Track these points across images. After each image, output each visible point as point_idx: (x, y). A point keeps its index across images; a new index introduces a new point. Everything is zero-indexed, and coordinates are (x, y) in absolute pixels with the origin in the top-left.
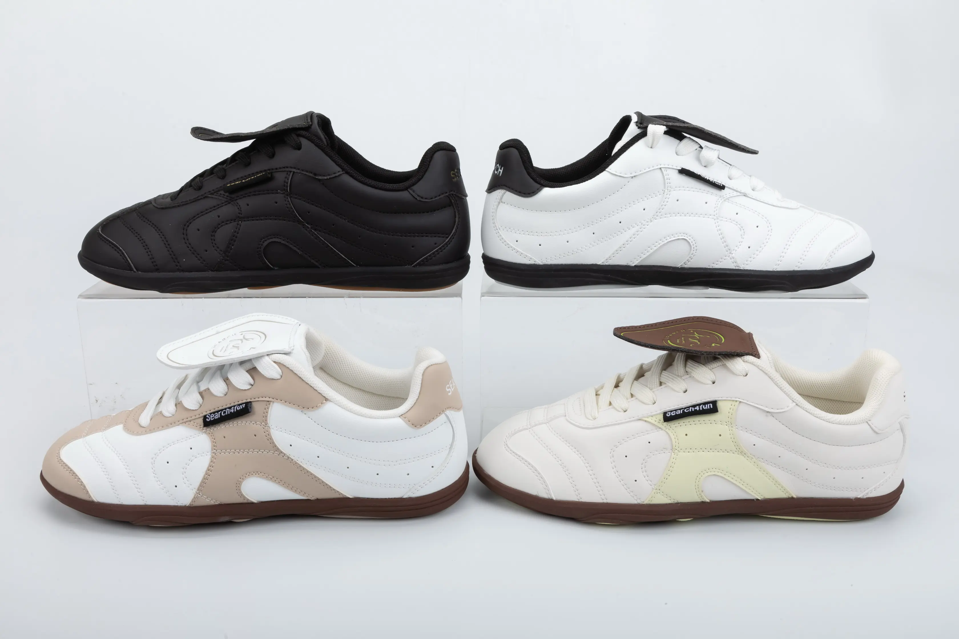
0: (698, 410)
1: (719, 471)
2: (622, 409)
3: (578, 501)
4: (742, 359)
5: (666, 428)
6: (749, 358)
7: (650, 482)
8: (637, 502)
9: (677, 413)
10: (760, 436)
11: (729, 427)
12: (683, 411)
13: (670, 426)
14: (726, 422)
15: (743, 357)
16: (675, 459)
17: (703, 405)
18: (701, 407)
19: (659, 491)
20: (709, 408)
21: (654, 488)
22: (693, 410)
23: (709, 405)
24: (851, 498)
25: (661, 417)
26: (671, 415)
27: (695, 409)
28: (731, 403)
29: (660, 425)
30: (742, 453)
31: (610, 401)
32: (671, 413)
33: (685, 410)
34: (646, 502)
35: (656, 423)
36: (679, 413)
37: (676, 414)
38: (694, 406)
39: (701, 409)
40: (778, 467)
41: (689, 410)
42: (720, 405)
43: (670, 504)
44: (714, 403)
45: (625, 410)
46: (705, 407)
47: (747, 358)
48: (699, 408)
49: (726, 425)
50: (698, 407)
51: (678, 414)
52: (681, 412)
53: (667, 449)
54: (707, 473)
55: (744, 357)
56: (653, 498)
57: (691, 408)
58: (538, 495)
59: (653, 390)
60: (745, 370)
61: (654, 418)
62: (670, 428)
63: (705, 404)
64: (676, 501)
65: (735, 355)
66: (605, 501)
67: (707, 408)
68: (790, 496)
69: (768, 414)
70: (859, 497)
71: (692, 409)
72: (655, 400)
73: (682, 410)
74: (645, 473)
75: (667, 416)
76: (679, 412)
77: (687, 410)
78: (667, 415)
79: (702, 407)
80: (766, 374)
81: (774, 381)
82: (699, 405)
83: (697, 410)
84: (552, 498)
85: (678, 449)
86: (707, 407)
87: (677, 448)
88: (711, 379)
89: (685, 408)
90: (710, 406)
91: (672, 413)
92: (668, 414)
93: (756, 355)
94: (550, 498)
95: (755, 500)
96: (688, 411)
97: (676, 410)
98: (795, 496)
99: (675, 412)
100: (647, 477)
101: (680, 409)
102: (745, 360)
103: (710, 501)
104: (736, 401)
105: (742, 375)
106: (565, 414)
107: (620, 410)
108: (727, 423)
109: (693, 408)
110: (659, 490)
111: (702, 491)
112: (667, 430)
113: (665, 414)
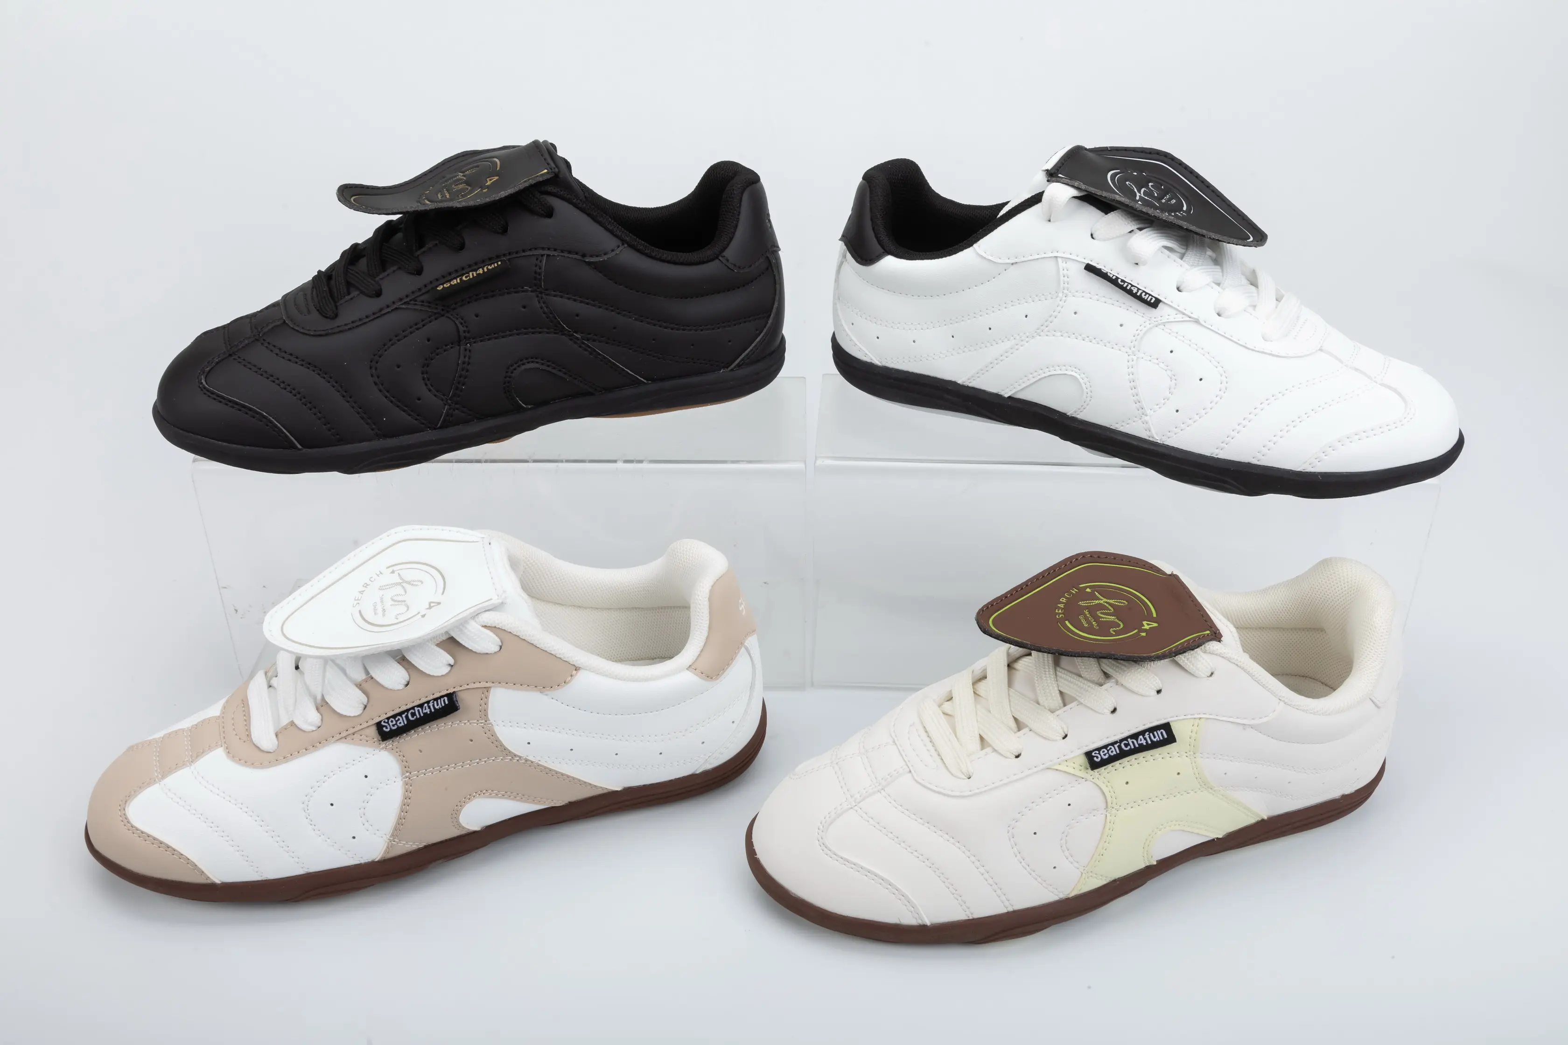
0: (1145, 744)
1: (1176, 823)
2: (1013, 754)
3: (967, 918)
4: (1201, 649)
5: (1092, 777)
7: (1077, 865)
8: (1058, 897)
10: (1233, 759)
11: (1190, 758)
12: (1119, 747)
13: (1099, 773)
14: (1187, 754)
15: (1202, 647)
16: (1112, 822)
17: (1150, 733)
18: (1147, 736)
19: (1091, 874)
20: (1161, 737)
21: (1082, 871)
22: (1137, 745)
23: (1159, 732)
24: (1338, 797)
25: (1083, 760)
26: (1101, 758)
27: (1139, 741)
28: (1192, 722)
29: (1082, 774)
30: (1209, 789)
31: (980, 734)
32: (1099, 753)
33: (1122, 745)
34: (1072, 894)
35: (1076, 772)
37: (1109, 754)
38: (1135, 736)
39: (1149, 741)
40: (1250, 788)
41: (1128, 744)
42: (1175, 728)
43: (1104, 885)
44: (1167, 727)
45: (1017, 754)
46: (1154, 735)
47: (1207, 647)
48: (1145, 739)
49: (1188, 757)
50: (1141, 737)
51: (1112, 754)
52: (1118, 751)
53: (1097, 810)
54: (1160, 830)
55: (1204, 647)
56: (1082, 886)
57: (1130, 740)
58: (898, 921)
59: (1057, 713)
60: (1209, 667)
61: (1070, 763)
62: (1099, 778)
63: (1152, 730)
64: (1114, 879)
66: (1010, 909)
68: (1260, 820)
69: (1248, 728)
70: (1345, 794)
71: (1133, 743)
72: (1066, 730)
74: (1067, 854)
75: (1094, 759)
76: (1113, 751)
77: (1126, 746)
78: (1094, 757)
79: (1149, 737)
80: (1239, 666)
82: (1143, 733)
83: (1142, 743)
84: (924, 924)
85: (1118, 806)
86: (1156, 735)
87: (1114, 804)
88: (1155, 687)
89: (1121, 741)
90: (1162, 733)
91: (1101, 752)
93: (1217, 637)
94: (921, 923)
95: (1216, 840)
96: (1129, 747)
97: (1105, 747)
98: (1265, 818)
99: (1105, 750)
100: (1070, 859)
101: (1113, 744)
102: (1207, 651)
103: (1157, 861)
104: (1200, 719)
105: (1206, 675)
106: (909, 770)
107: (1009, 755)
108: (1189, 754)
109: (1134, 741)
110: (1091, 872)
112: (1095, 780)
113: (1089, 755)
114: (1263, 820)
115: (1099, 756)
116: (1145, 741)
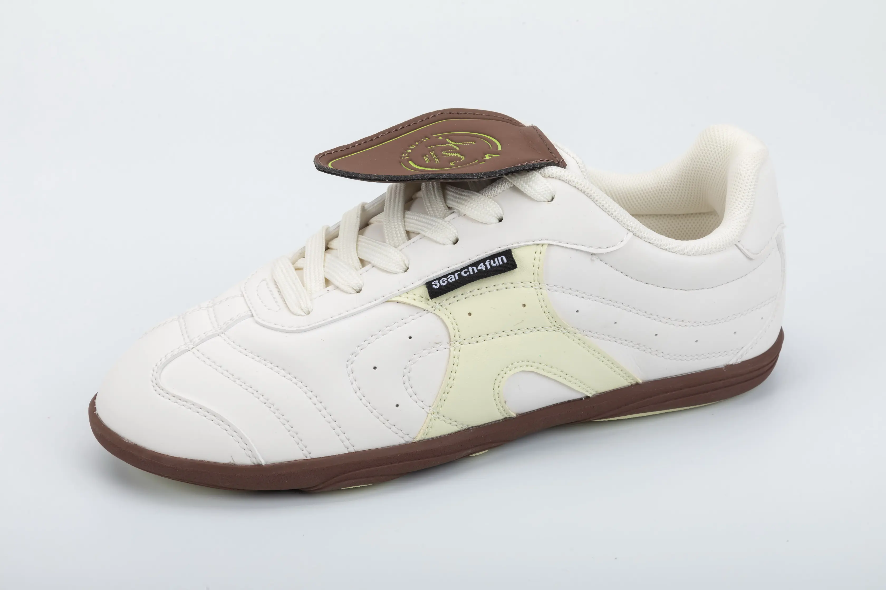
0: (484, 269)
1: (528, 363)
2: (353, 289)
3: (305, 458)
4: (541, 173)
5: (434, 308)
6: (552, 170)
7: (421, 404)
8: (405, 440)
9: (449, 280)
10: (584, 295)
11: (536, 289)
12: (460, 275)
13: (441, 304)
14: (531, 283)
15: (542, 170)
16: (456, 358)
17: (490, 260)
18: (487, 263)
19: (438, 416)
20: (501, 263)
21: (428, 412)
22: (476, 271)
23: (499, 258)
24: (720, 367)
25: (424, 291)
26: (440, 285)
27: (479, 268)
28: (535, 248)
29: (423, 305)
30: (561, 328)
31: (325, 278)
32: (439, 282)
33: (463, 273)
34: (419, 437)
35: (417, 303)
36: (454, 280)
37: (448, 282)
38: (476, 264)
39: (489, 267)
40: (614, 339)
41: (469, 271)
42: (516, 255)
43: (456, 433)
44: (508, 253)
45: (358, 289)
46: (494, 262)
47: (548, 171)
48: (485, 265)
49: (532, 287)
50: (482, 264)
51: (451, 281)
52: (457, 278)
53: (440, 344)
54: (510, 370)
55: (544, 170)
56: (429, 428)
57: (470, 269)
58: (232, 462)
59: (400, 248)
60: (549, 191)
61: (411, 295)
62: (441, 308)
63: (493, 257)
64: (466, 427)
65: (530, 169)
66: (352, 450)
67: (498, 265)
68: (634, 382)
69: (594, 258)
70: (731, 363)
71: (473, 270)
72: (406, 262)
73: (456, 274)
74: (410, 390)
75: (433, 288)
76: (452, 279)
77: (465, 273)
78: (434, 286)
79: (490, 264)
80: (584, 192)
81: (596, 202)
82: (483, 261)
83: (482, 269)
84: (260, 463)
85: (461, 340)
86: (497, 262)
87: (457, 338)
88: (497, 214)
89: (461, 270)
90: (502, 259)
91: (441, 281)
92: (436, 285)
93: (559, 162)
94: (256, 463)
95: (583, 399)
96: (468, 273)
97: (446, 276)
98: (640, 381)
99: (445, 279)
100: (414, 397)
101: (453, 273)
102: (547, 175)
103: (517, 414)
104: (543, 245)
105: (545, 200)
106: (250, 314)
107: (350, 290)
108: (533, 282)
109: (475, 268)
110: (438, 413)
111: (505, 402)
112: (437, 312)
113: (429, 285)
114: (637, 384)
115: (438, 284)
116: (485, 267)
